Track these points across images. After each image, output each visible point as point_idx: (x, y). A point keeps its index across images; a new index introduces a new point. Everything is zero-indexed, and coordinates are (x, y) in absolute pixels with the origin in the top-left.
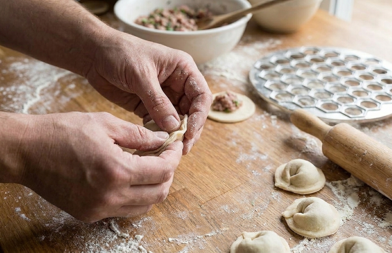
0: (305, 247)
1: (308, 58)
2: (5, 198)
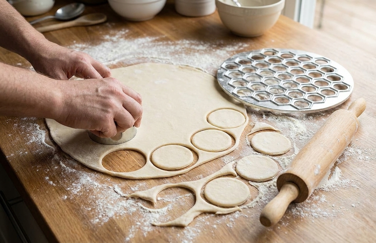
0: (257, 203)
1: (267, 59)
2: (38, 170)
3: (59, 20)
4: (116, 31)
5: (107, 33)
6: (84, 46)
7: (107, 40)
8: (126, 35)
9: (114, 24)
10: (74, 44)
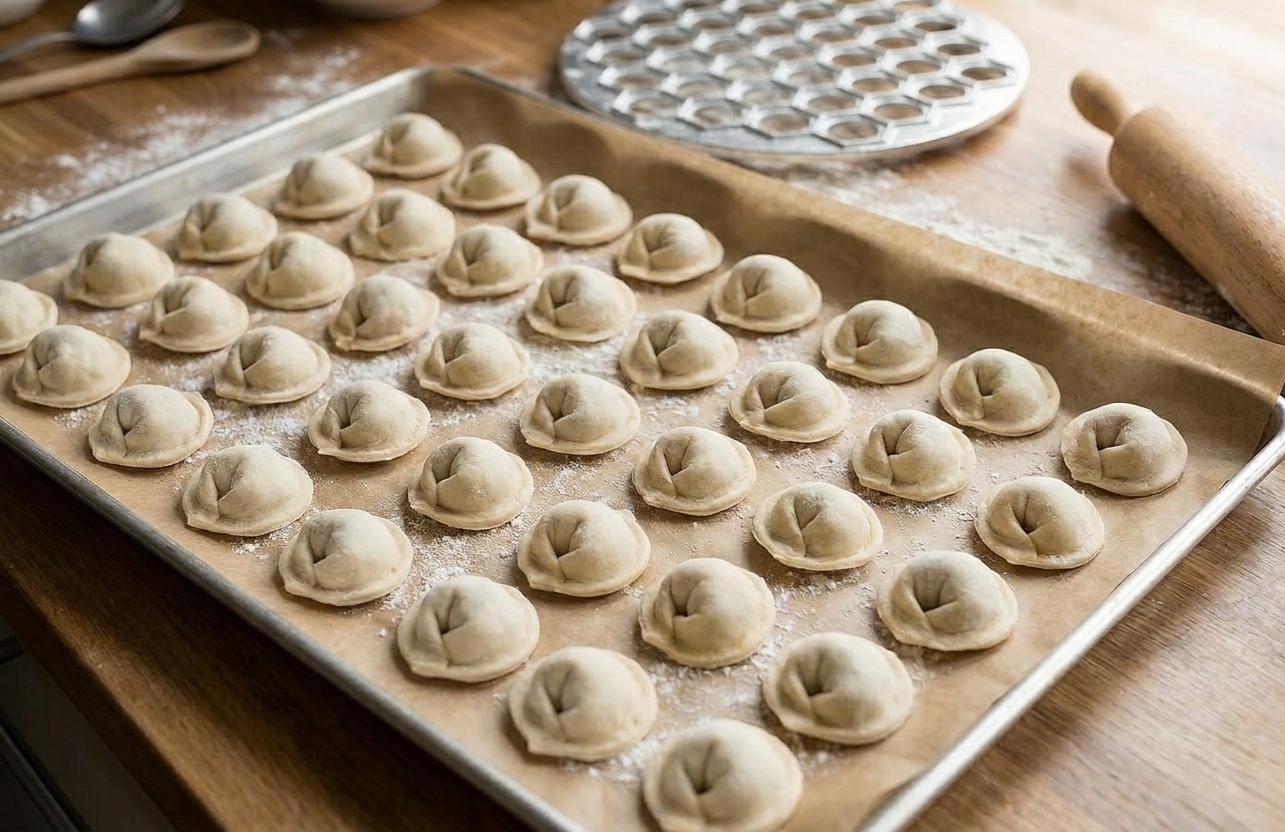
3: (89, 48)
4: (314, 60)
5: (282, 69)
6: (201, 120)
7: (284, 94)
8: (354, 70)
9: (297, 34)
10: (160, 117)
